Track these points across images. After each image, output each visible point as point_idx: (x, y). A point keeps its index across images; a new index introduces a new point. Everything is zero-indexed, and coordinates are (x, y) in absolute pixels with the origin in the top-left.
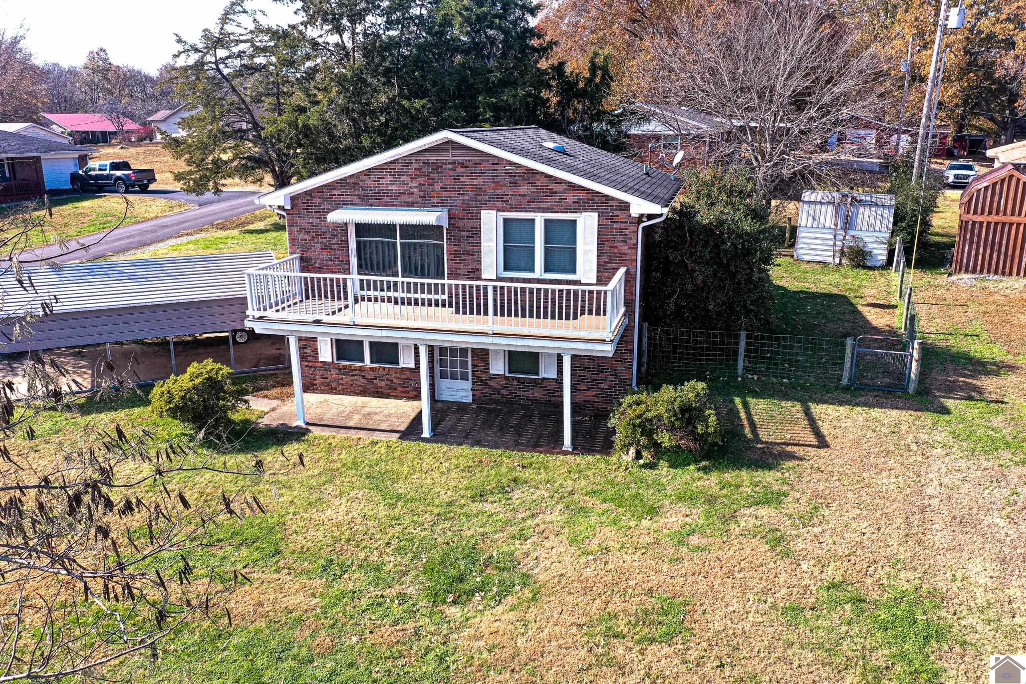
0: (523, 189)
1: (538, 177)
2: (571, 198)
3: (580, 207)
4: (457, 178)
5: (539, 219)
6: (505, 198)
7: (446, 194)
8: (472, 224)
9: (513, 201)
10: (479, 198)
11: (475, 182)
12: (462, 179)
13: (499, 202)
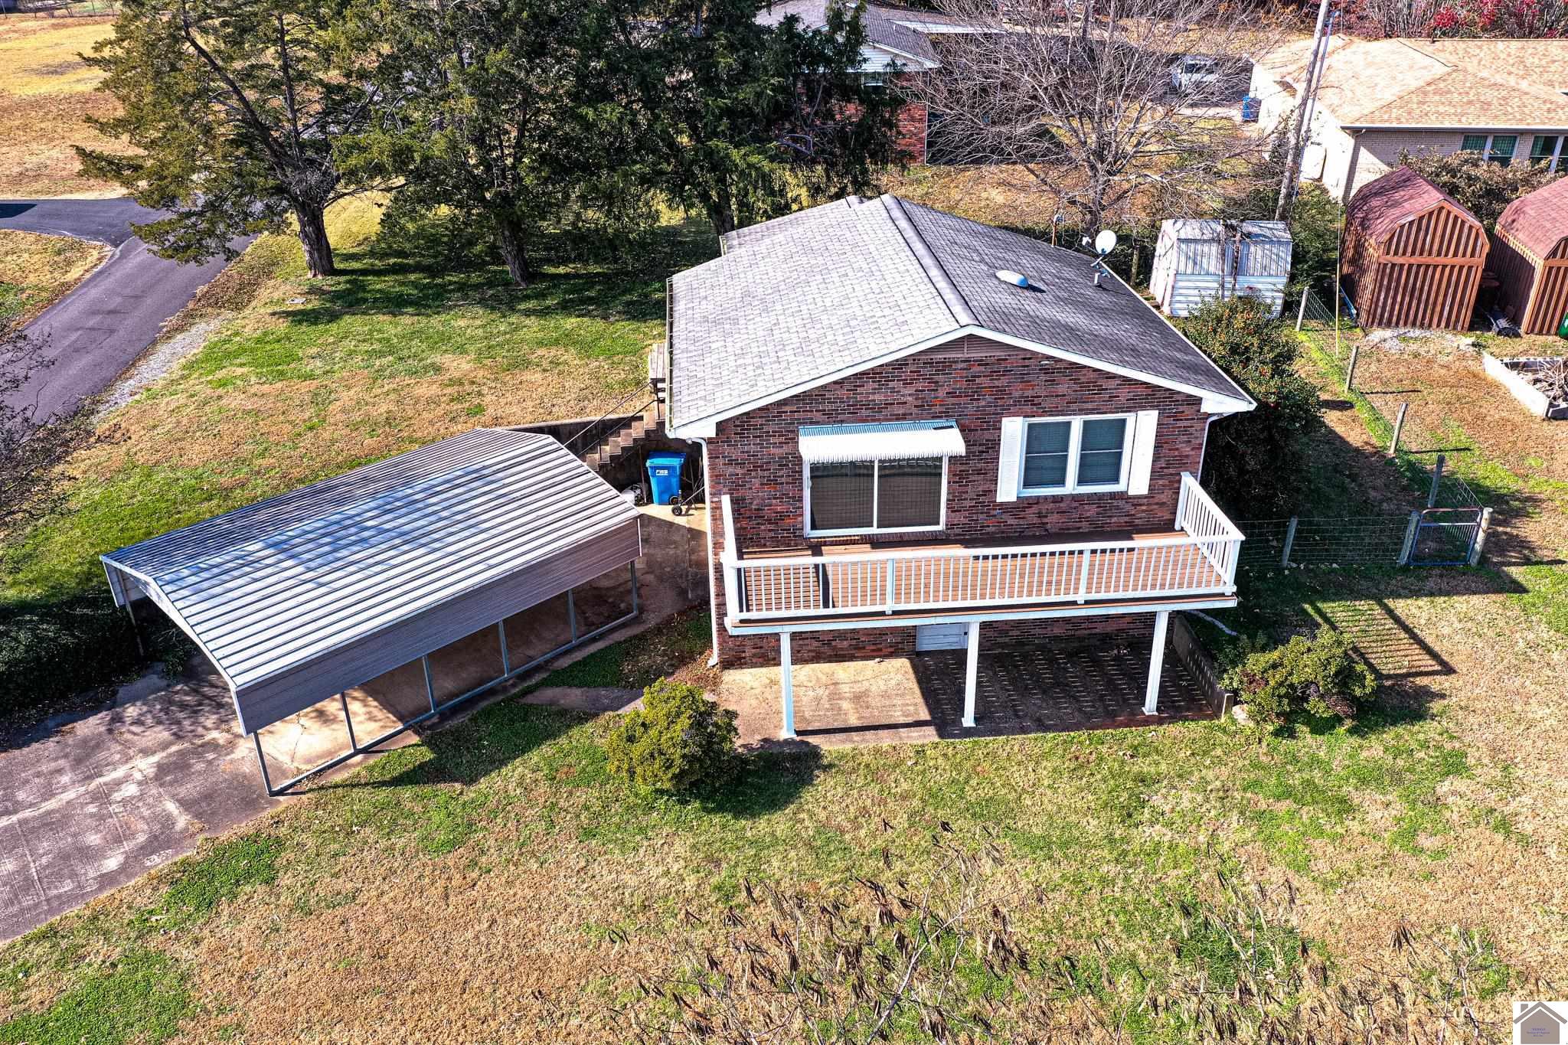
0: (1062, 389)
1: (1084, 371)
2: (1124, 394)
3: (1135, 405)
4: (971, 380)
5: (1077, 424)
6: (1036, 401)
7: (952, 400)
8: (987, 435)
9: (1047, 405)
10: (1000, 402)
11: (996, 383)
12: (978, 381)
13: (1028, 405)
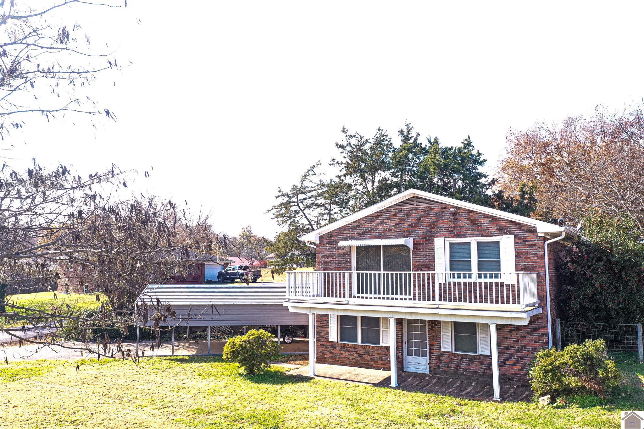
0: (462, 223)
1: (472, 214)
2: (494, 226)
3: (501, 232)
4: (419, 219)
5: (474, 242)
6: (450, 229)
7: (412, 229)
8: (428, 247)
9: (455, 231)
10: (433, 230)
11: (431, 220)
12: (422, 219)
13: (447, 232)
